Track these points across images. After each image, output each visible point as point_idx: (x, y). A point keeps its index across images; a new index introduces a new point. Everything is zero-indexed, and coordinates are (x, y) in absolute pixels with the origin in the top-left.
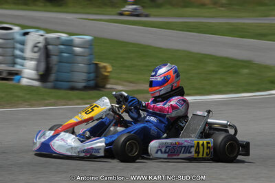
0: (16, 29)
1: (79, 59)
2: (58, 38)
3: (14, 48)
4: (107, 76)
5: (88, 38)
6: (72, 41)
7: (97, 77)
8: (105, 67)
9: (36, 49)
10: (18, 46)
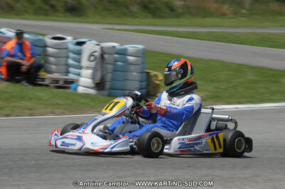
0: (69, 38)
1: (132, 67)
2: (114, 47)
3: (68, 57)
4: (158, 84)
5: (140, 47)
6: (126, 50)
7: (148, 85)
8: (156, 76)
9: (92, 58)
10: (71, 55)
